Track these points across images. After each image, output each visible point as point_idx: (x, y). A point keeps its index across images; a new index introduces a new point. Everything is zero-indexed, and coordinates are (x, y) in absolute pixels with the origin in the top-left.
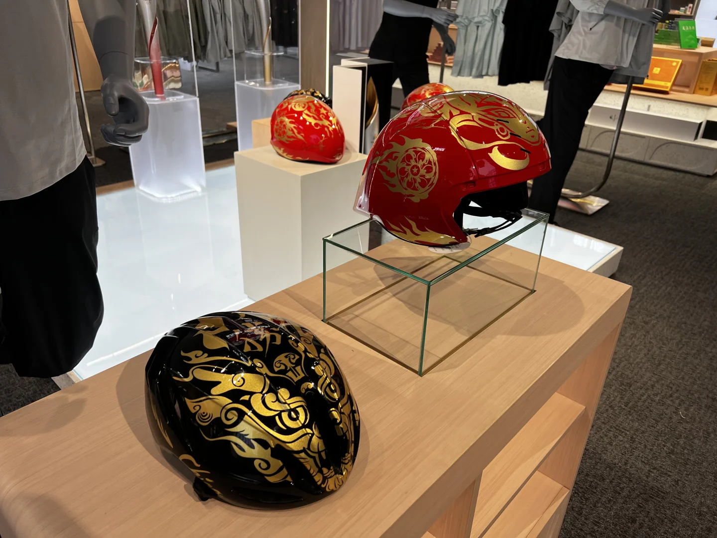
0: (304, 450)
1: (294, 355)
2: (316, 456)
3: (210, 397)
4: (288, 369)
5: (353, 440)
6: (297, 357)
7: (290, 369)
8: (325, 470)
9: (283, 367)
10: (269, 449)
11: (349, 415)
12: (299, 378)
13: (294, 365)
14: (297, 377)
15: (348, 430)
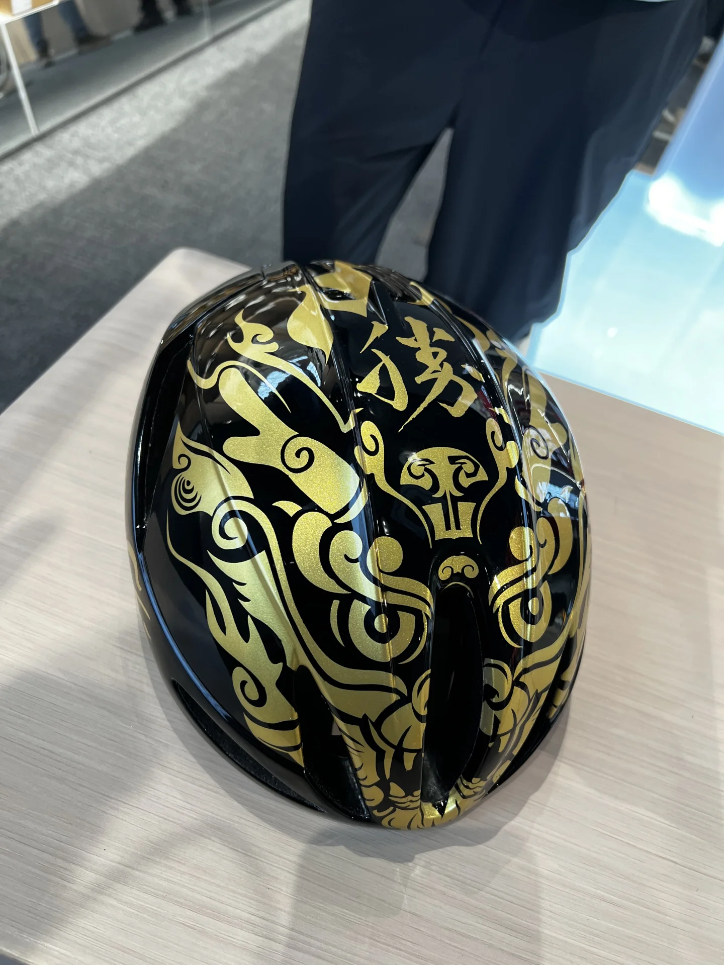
0: (363, 723)
1: (477, 468)
2: (390, 753)
3: (216, 455)
4: (439, 495)
5: (515, 753)
6: (482, 476)
7: (443, 500)
8: (396, 790)
9: (426, 483)
10: (281, 664)
11: (538, 696)
12: (454, 534)
13: (459, 494)
14: (448, 527)
15: (512, 731)
